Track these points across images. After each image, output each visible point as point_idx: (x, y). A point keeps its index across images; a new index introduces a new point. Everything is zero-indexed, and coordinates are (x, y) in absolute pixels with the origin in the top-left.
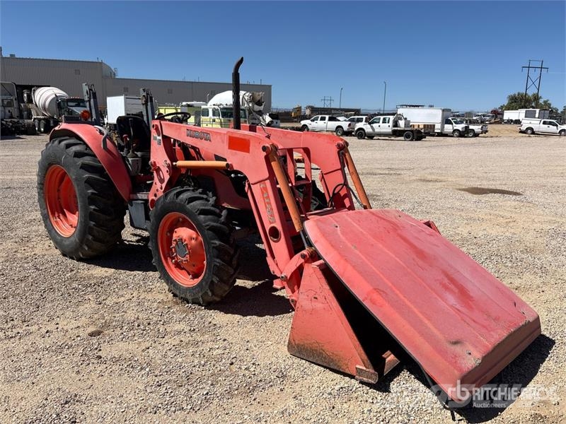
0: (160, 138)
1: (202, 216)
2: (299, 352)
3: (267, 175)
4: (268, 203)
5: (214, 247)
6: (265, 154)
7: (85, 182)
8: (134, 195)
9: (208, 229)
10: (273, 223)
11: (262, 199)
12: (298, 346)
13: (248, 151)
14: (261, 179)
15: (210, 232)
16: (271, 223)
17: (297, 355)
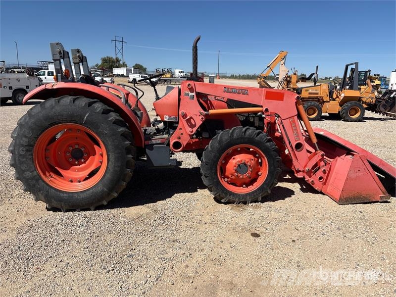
0: (194, 94)
1: (268, 143)
2: (346, 202)
3: (297, 113)
4: (295, 130)
5: (277, 161)
6: (296, 101)
7: (121, 135)
8: (150, 141)
9: (274, 151)
10: (298, 141)
11: (291, 128)
12: (345, 199)
13: (282, 100)
14: (292, 115)
15: (275, 152)
16: (296, 141)
17: (345, 203)
